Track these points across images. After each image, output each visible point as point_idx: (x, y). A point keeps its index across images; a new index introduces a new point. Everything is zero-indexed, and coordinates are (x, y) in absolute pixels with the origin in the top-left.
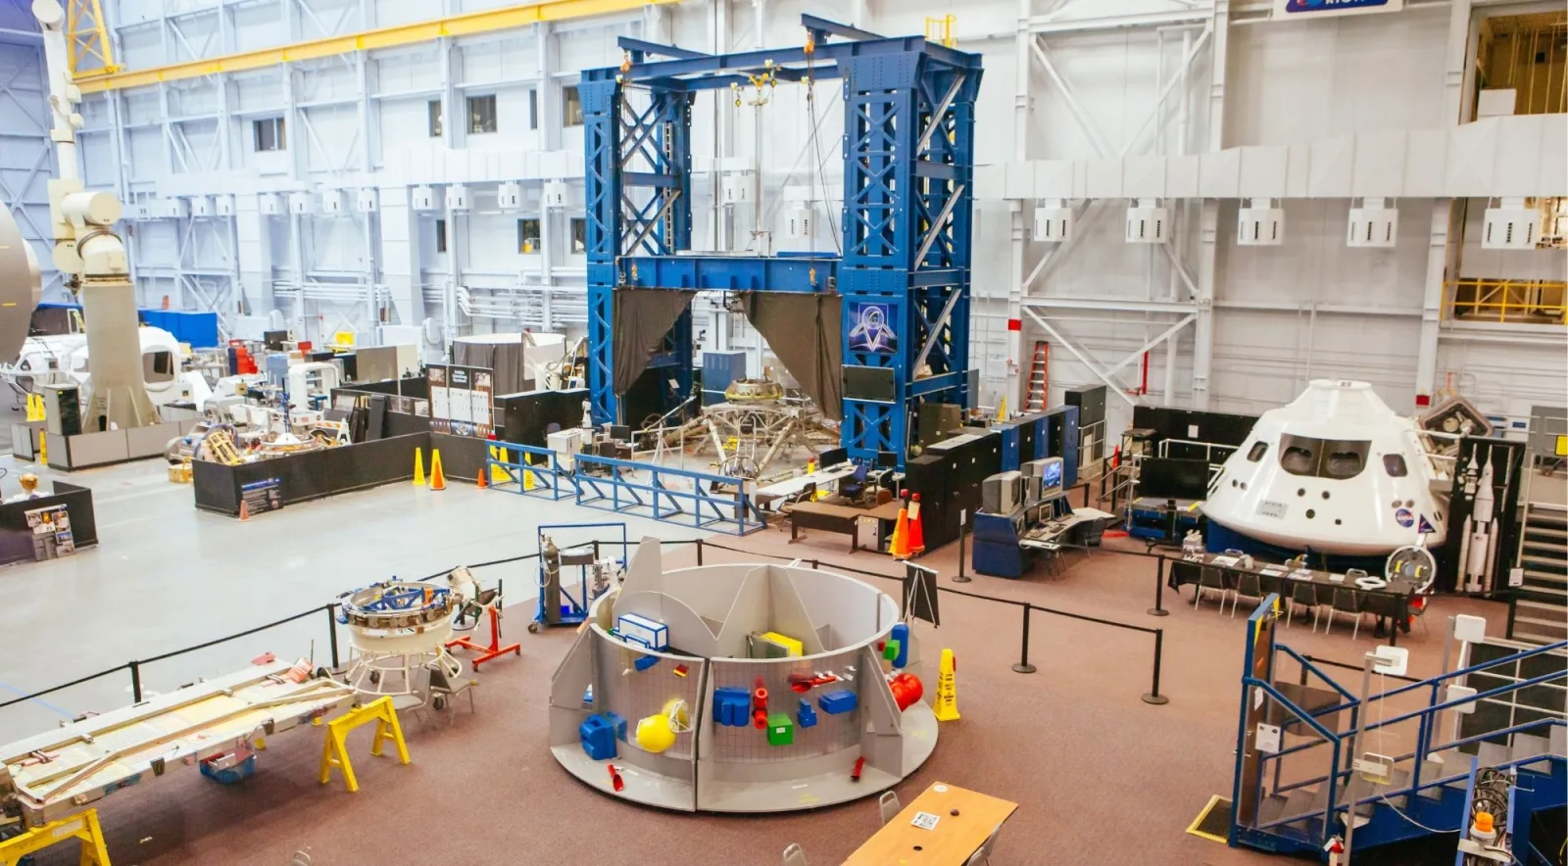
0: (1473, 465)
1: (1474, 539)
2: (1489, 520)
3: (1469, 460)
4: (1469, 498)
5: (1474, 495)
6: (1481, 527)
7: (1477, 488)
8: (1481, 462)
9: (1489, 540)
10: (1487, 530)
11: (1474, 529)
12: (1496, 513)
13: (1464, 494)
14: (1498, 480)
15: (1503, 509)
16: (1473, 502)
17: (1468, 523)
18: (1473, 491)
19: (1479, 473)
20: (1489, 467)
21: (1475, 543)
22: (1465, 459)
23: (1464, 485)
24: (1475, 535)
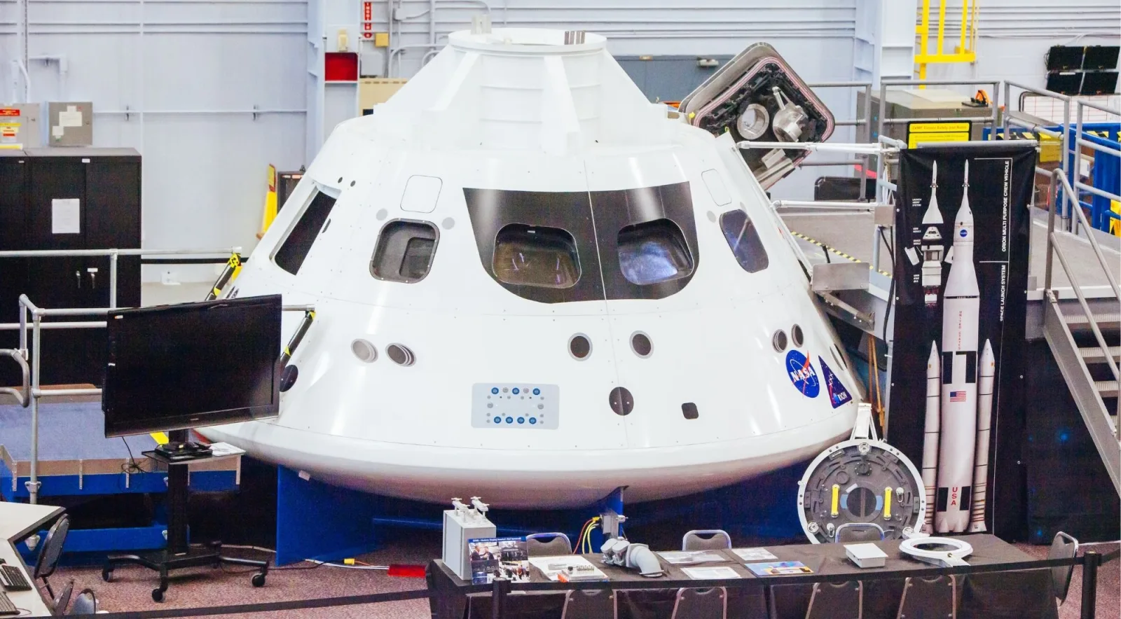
0: (933, 215)
1: (947, 396)
2: (974, 347)
3: (925, 205)
4: (931, 298)
5: (940, 291)
6: (960, 365)
7: (946, 268)
8: (949, 210)
9: (979, 395)
10: (972, 375)
11: (946, 377)
12: (987, 327)
13: (921, 290)
14: (985, 248)
15: (1002, 319)
16: (939, 307)
17: (934, 362)
18: (936, 281)
19: (947, 237)
20: (965, 217)
21: (951, 406)
22: (916, 202)
23: (918, 269)
24: (948, 388)
